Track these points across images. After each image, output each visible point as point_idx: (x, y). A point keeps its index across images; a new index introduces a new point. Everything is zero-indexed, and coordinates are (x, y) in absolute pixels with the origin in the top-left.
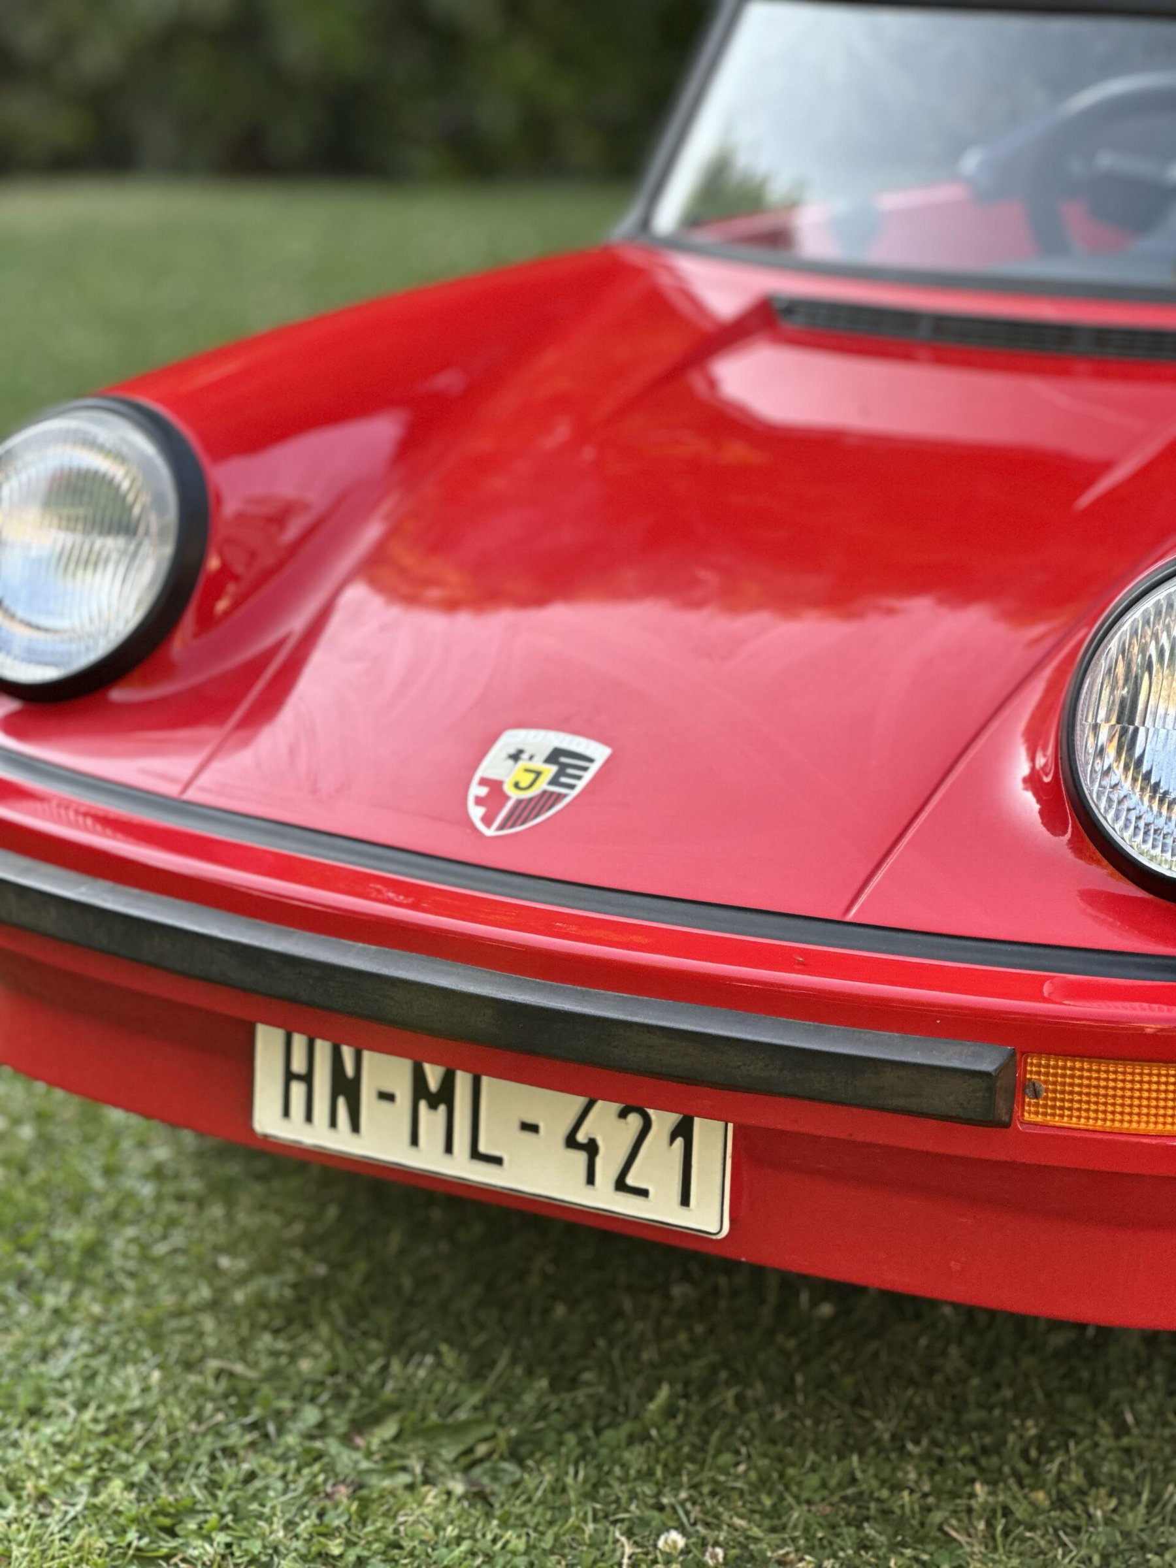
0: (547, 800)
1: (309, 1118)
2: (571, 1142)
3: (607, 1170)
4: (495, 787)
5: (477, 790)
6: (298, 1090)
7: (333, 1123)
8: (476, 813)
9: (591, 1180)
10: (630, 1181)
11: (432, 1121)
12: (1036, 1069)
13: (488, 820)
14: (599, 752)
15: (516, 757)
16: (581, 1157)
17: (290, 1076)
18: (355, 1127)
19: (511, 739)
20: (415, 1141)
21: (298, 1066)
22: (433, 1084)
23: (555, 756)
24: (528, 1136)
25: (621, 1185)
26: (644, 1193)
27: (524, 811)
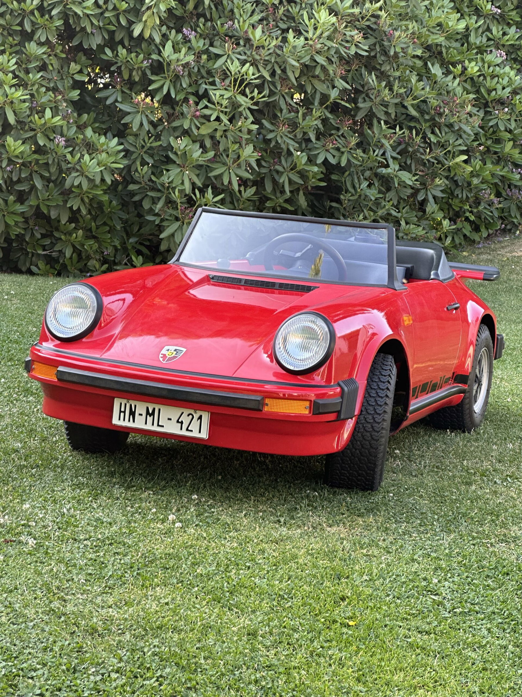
0: (174, 357)
1: (124, 420)
2: (178, 422)
3: (185, 426)
4: (164, 355)
5: (161, 356)
6: (122, 414)
7: (129, 421)
8: (161, 359)
9: (181, 429)
10: (189, 429)
11: (150, 419)
12: (267, 401)
13: (164, 360)
14: (184, 350)
15: (168, 350)
16: (180, 424)
17: (121, 412)
18: (134, 421)
19: (167, 348)
20: (146, 423)
21: (123, 409)
22: (150, 412)
23: (175, 350)
24: (169, 421)
25: (187, 430)
26: (192, 431)
27: (170, 359)
